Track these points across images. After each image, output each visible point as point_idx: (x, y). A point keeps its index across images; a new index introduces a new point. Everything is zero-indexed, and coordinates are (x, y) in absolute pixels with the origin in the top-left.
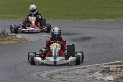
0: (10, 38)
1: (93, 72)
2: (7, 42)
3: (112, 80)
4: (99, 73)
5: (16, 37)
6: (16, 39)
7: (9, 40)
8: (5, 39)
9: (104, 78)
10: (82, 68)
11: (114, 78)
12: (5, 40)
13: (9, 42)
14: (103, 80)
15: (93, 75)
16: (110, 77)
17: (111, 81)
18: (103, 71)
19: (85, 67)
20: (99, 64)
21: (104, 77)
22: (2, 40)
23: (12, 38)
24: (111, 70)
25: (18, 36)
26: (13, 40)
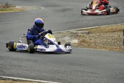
0: (11, 8)
1: (64, 36)
2: (8, 12)
3: (77, 43)
4: (68, 37)
5: (16, 8)
6: (16, 9)
7: (10, 10)
8: (7, 9)
9: (71, 41)
10: (57, 33)
11: (78, 41)
12: (7, 10)
13: (10, 12)
15: (64, 38)
16: (76, 41)
17: (76, 43)
18: (72, 36)
19: (60, 32)
20: (70, 30)
22: (5, 10)
23: (12, 8)
24: (79, 35)
25: (17, 7)
26: (13, 10)
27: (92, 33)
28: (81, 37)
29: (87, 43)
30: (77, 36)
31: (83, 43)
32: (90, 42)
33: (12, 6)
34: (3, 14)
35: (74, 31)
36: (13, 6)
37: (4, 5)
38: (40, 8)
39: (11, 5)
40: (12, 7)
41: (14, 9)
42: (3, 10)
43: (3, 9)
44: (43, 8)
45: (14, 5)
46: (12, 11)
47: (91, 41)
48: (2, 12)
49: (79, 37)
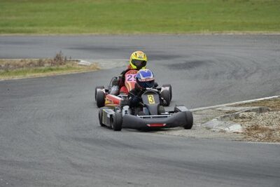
0: (69, 65)
1: (207, 120)
2: (65, 72)
3: (240, 131)
4: (218, 119)
5: (80, 63)
6: (80, 67)
7: (69, 68)
8: (61, 67)
9: (227, 129)
11: (243, 128)
12: (62, 69)
13: (69, 72)
14: (224, 132)
15: (209, 124)
16: (237, 128)
17: (238, 133)
18: (224, 117)
20: (217, 106)
21: (227, 127)
22: (58, 69)
23: (73, 65)
24: (241, 115)
25: (83, 62)
26: (75, 68)
27: (269, 110)
28: (245, 120)
29: (263, 130)
30: (237, 117)
31: (254, 132)
32: (271, 130)
34: (54, 77)
35: (226, 107)
37: (53, 59)
39: (69, 59)
40: (72, 62)
41: (77, 66)
42: (52, 70)
45: (76, 59)
46: (73, 72)
47: (271, 127)
49: (241, 120)
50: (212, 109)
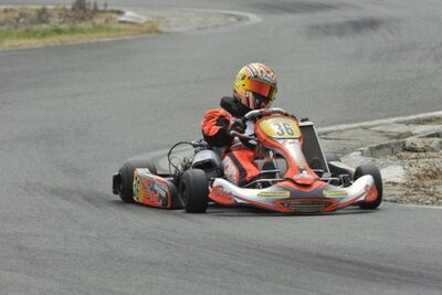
0: (99, 21)
2: (84, 39)
3: (401, 181)
4: (363, 153)
5: (123, 19)
6: (122, 26)
7: (98, 28)
8: (83, 25)
11: (409, 174)
12: (82, 31)
13: (94, 38)
16: (395, 172)
18: (379, 148)
19: (325, 134)
20: (376, 122)
22: (73, 31)
23: (107, 21)
24: (408, 144)
26: (109, 30)
28: (422, 154)
31: (428, 183)
33: (103, 12)
34: (63, 50)
35: (393, 125)
36: (112, 11)
37: (69, 7)
38: (240, 19)
39: (101, 8)
40: (108, 15)
41: (116, 26)
42: (58, 31)
43: (63, 27)
44: (254, 18)
45: (116, 8)
48: (53, 40)
49: (414, 155)
50: (365, 128)
